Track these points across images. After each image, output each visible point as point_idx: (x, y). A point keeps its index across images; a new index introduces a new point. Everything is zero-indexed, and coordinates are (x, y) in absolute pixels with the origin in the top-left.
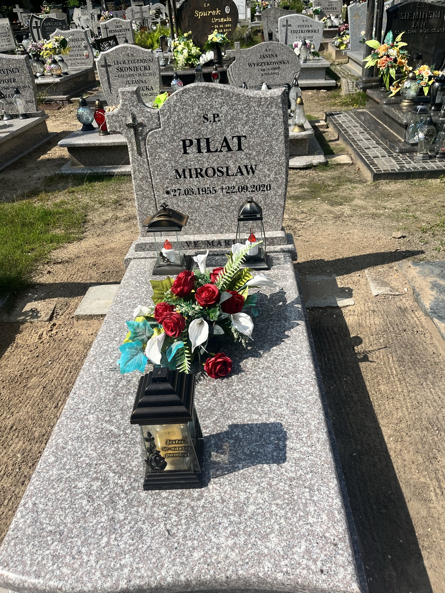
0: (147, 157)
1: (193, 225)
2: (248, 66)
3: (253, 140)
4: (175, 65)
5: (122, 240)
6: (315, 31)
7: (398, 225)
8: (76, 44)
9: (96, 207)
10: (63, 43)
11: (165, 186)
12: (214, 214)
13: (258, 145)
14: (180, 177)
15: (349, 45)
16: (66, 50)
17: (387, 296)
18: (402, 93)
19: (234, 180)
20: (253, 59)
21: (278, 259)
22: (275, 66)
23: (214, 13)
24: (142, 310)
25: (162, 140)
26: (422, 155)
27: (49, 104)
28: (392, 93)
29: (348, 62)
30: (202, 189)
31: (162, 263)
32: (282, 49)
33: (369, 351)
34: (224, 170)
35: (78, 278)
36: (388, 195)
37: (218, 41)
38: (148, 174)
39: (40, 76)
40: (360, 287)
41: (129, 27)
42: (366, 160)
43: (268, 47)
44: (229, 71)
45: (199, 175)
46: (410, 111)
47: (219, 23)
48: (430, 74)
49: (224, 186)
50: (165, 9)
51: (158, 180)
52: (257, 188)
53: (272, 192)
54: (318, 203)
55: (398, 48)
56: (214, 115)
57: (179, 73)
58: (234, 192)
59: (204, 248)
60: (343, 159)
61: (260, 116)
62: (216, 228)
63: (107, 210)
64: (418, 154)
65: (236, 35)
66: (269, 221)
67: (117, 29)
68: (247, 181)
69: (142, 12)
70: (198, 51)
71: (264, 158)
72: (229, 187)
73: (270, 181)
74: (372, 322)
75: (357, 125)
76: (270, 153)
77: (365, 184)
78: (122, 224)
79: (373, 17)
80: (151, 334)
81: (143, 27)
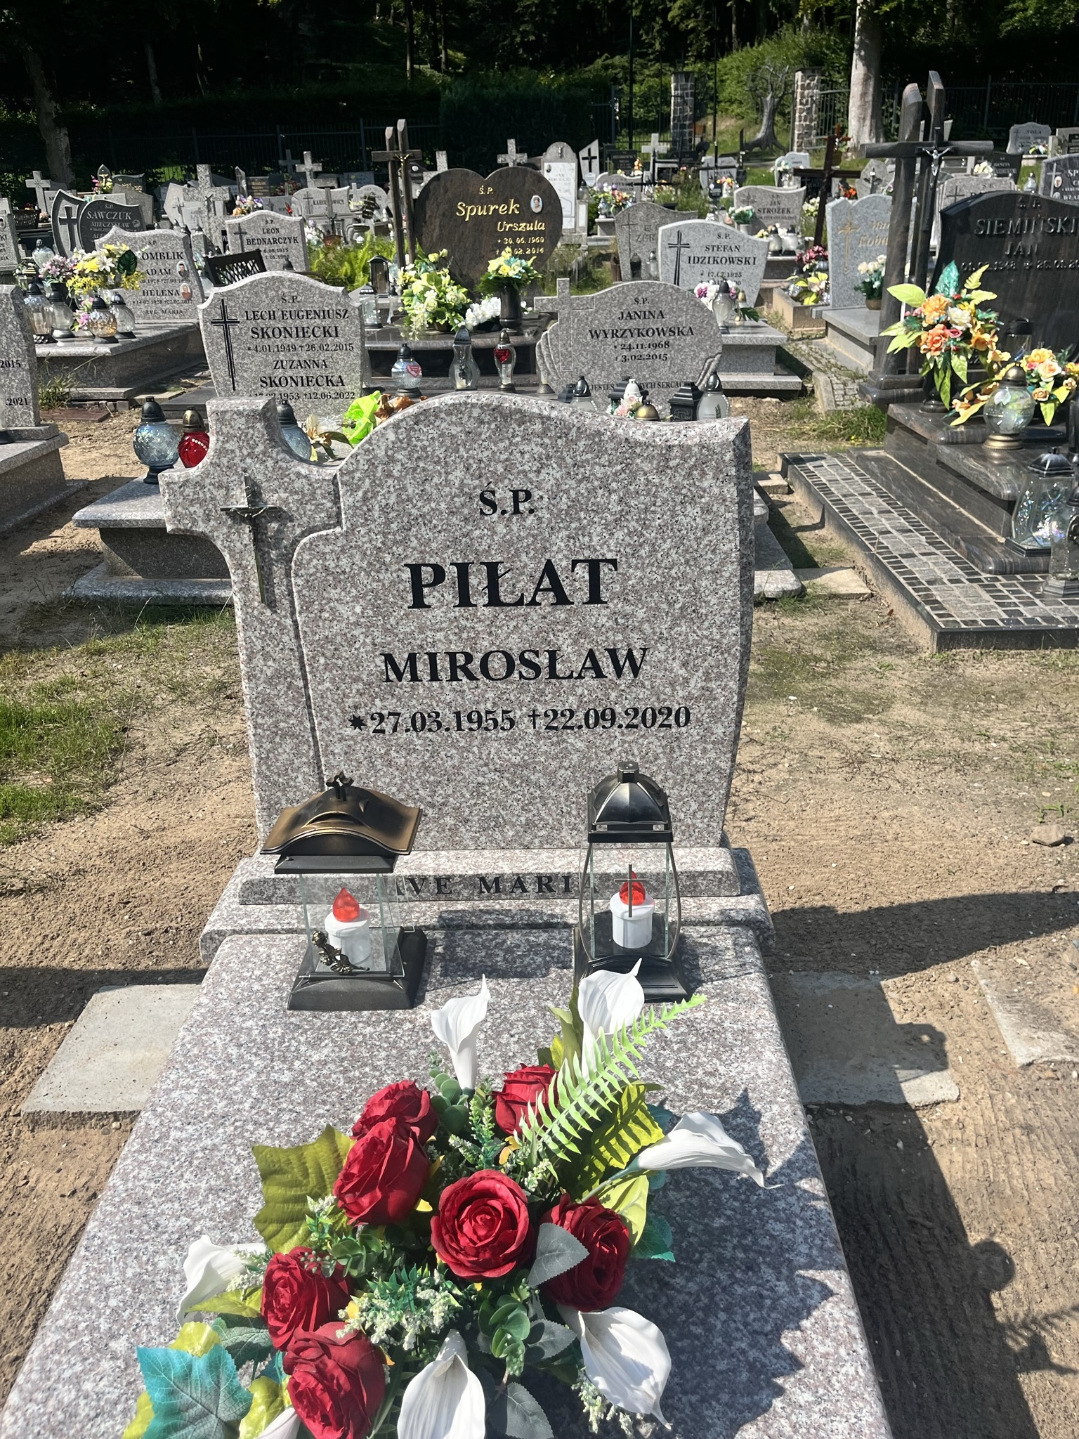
0: (293, 613)
1: (436, 820)
2: (589, 337)
3: (639, 574)
4: (405, 326)
5: (219, 816)
6: (747, 262)
7: (1039, 795)
8: (161, 265)
9: (158, 702)
10: (127, 263)
11: (350, 702)
12: (505, 790)
13: (652, 588)
14: (400, 676)
15: (826, 296)
16: (132, 278)
17: (1064, 1068)
18: (989, 417)
19: (572, 690)
20: (603, 321)
21: (715, 952)
22: (657, 339)
23: (502, 209)
24: (214, 1265)
25: (344, 562)
26: (1062, 583)
27: (80, 406)
28: (957, 415)
29: (826, 333)
30: (469, 716)
31: (321, 967)
32: (677, 299)
33: (1046, 1318)
34: (544, 660)
35: (64, 950)
36: (984, 695)
37: (512, 274)
38: (296, 665)
39: (63, 337)
40: (965, 1027)
41: (296, 234)
42: (910, 588)
43: (640, 292)
44: (542, 347)
45: (460, 674)
46: (1011, 464)
47: (513, 234)
48: (1058, 370)
49: (541, 709)
50: (385, 200)
51: (327, 685)
52: (643, 718)
53: (693, 731)
54: (792, 711)
55: (972, 306)
56: (516, 493)
57: (412, 346)
58: (571, 728)
59: (468, 899)
60: (843, 581)
61: (665, 502)
62: (511, 833)
63: (191, 711)
64: (1052, 581)
65: (554, 264)
66: (682, 816)
67: (267, 236)
68: (613, 695)
69: (330, 202)
70: (461, 295)
71: (671, 628)
72: (555, 712)
73: (689, 697)
74: (1031, 1176)
75: (869, 490)
76: (690, 614)
77: (914, 658)
78: (227, 761)
79: (907, 229)
80: (239, 1408)
81: (331, 235)
